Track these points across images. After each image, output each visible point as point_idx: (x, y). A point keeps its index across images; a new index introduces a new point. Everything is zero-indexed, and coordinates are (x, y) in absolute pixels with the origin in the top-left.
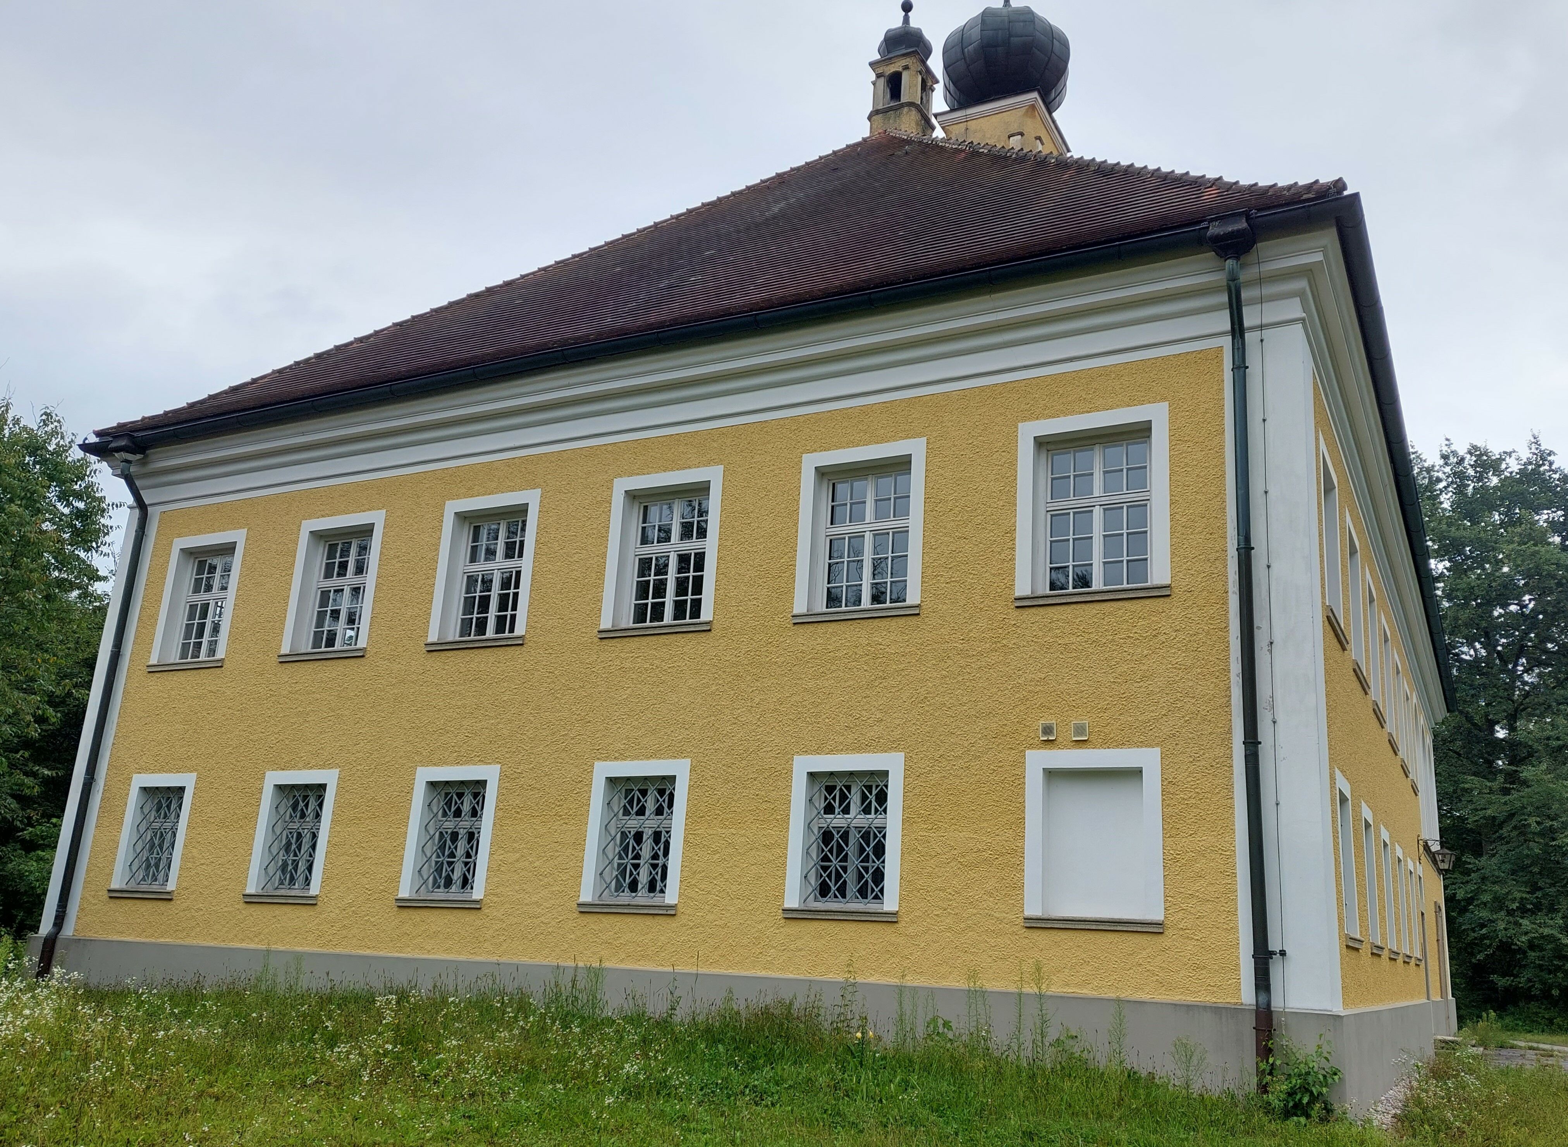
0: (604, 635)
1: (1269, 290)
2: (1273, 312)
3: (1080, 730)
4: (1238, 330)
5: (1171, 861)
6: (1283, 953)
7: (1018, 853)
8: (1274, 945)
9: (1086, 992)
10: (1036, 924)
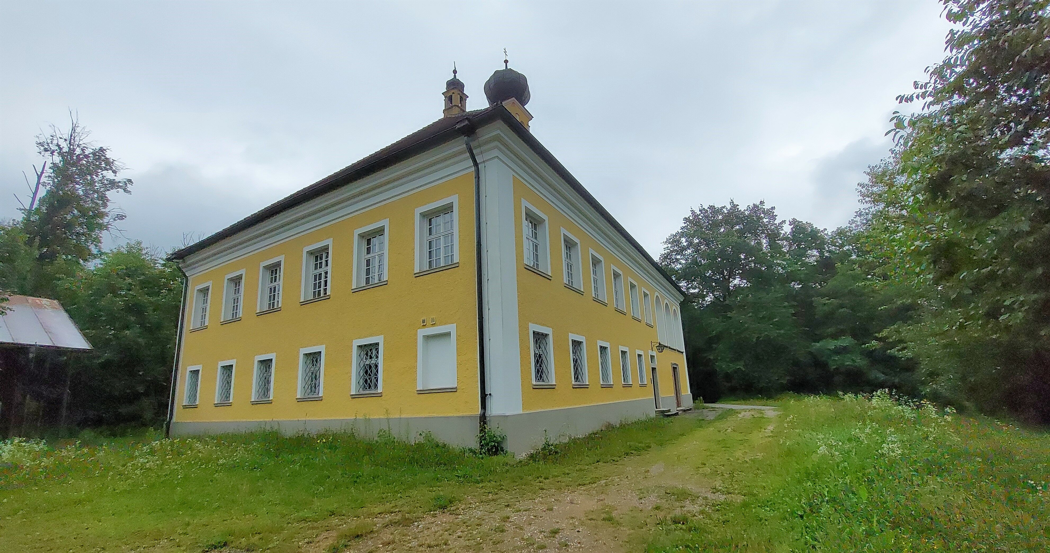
0: (301, 304)
1: (483, 148)
2: (487, 156)
3: (433, 320)
4: (476, 164)
5: (459, 364)
6: (490, 395)
7: (415, 367)
8: (487, 392)
9: (435, 415)
10: (421, 392)
